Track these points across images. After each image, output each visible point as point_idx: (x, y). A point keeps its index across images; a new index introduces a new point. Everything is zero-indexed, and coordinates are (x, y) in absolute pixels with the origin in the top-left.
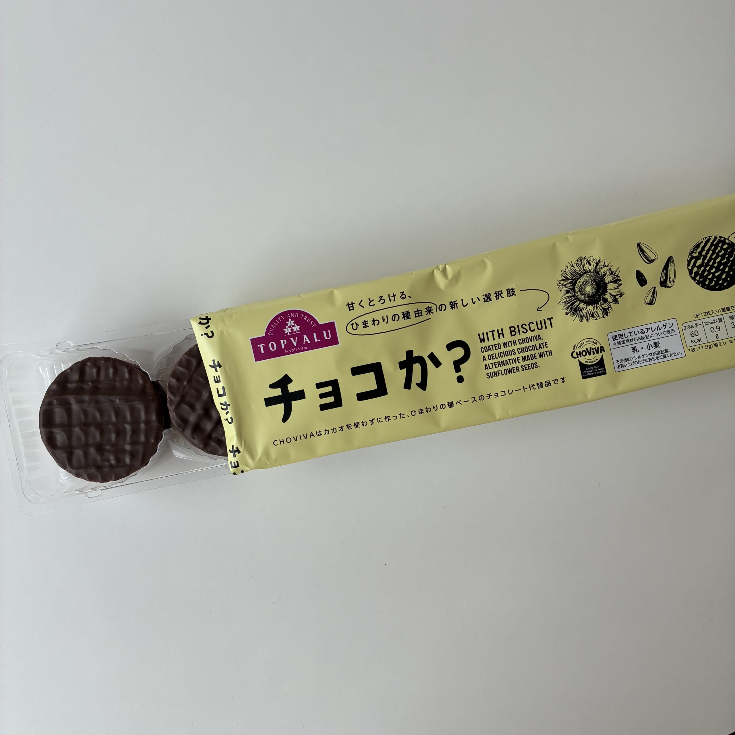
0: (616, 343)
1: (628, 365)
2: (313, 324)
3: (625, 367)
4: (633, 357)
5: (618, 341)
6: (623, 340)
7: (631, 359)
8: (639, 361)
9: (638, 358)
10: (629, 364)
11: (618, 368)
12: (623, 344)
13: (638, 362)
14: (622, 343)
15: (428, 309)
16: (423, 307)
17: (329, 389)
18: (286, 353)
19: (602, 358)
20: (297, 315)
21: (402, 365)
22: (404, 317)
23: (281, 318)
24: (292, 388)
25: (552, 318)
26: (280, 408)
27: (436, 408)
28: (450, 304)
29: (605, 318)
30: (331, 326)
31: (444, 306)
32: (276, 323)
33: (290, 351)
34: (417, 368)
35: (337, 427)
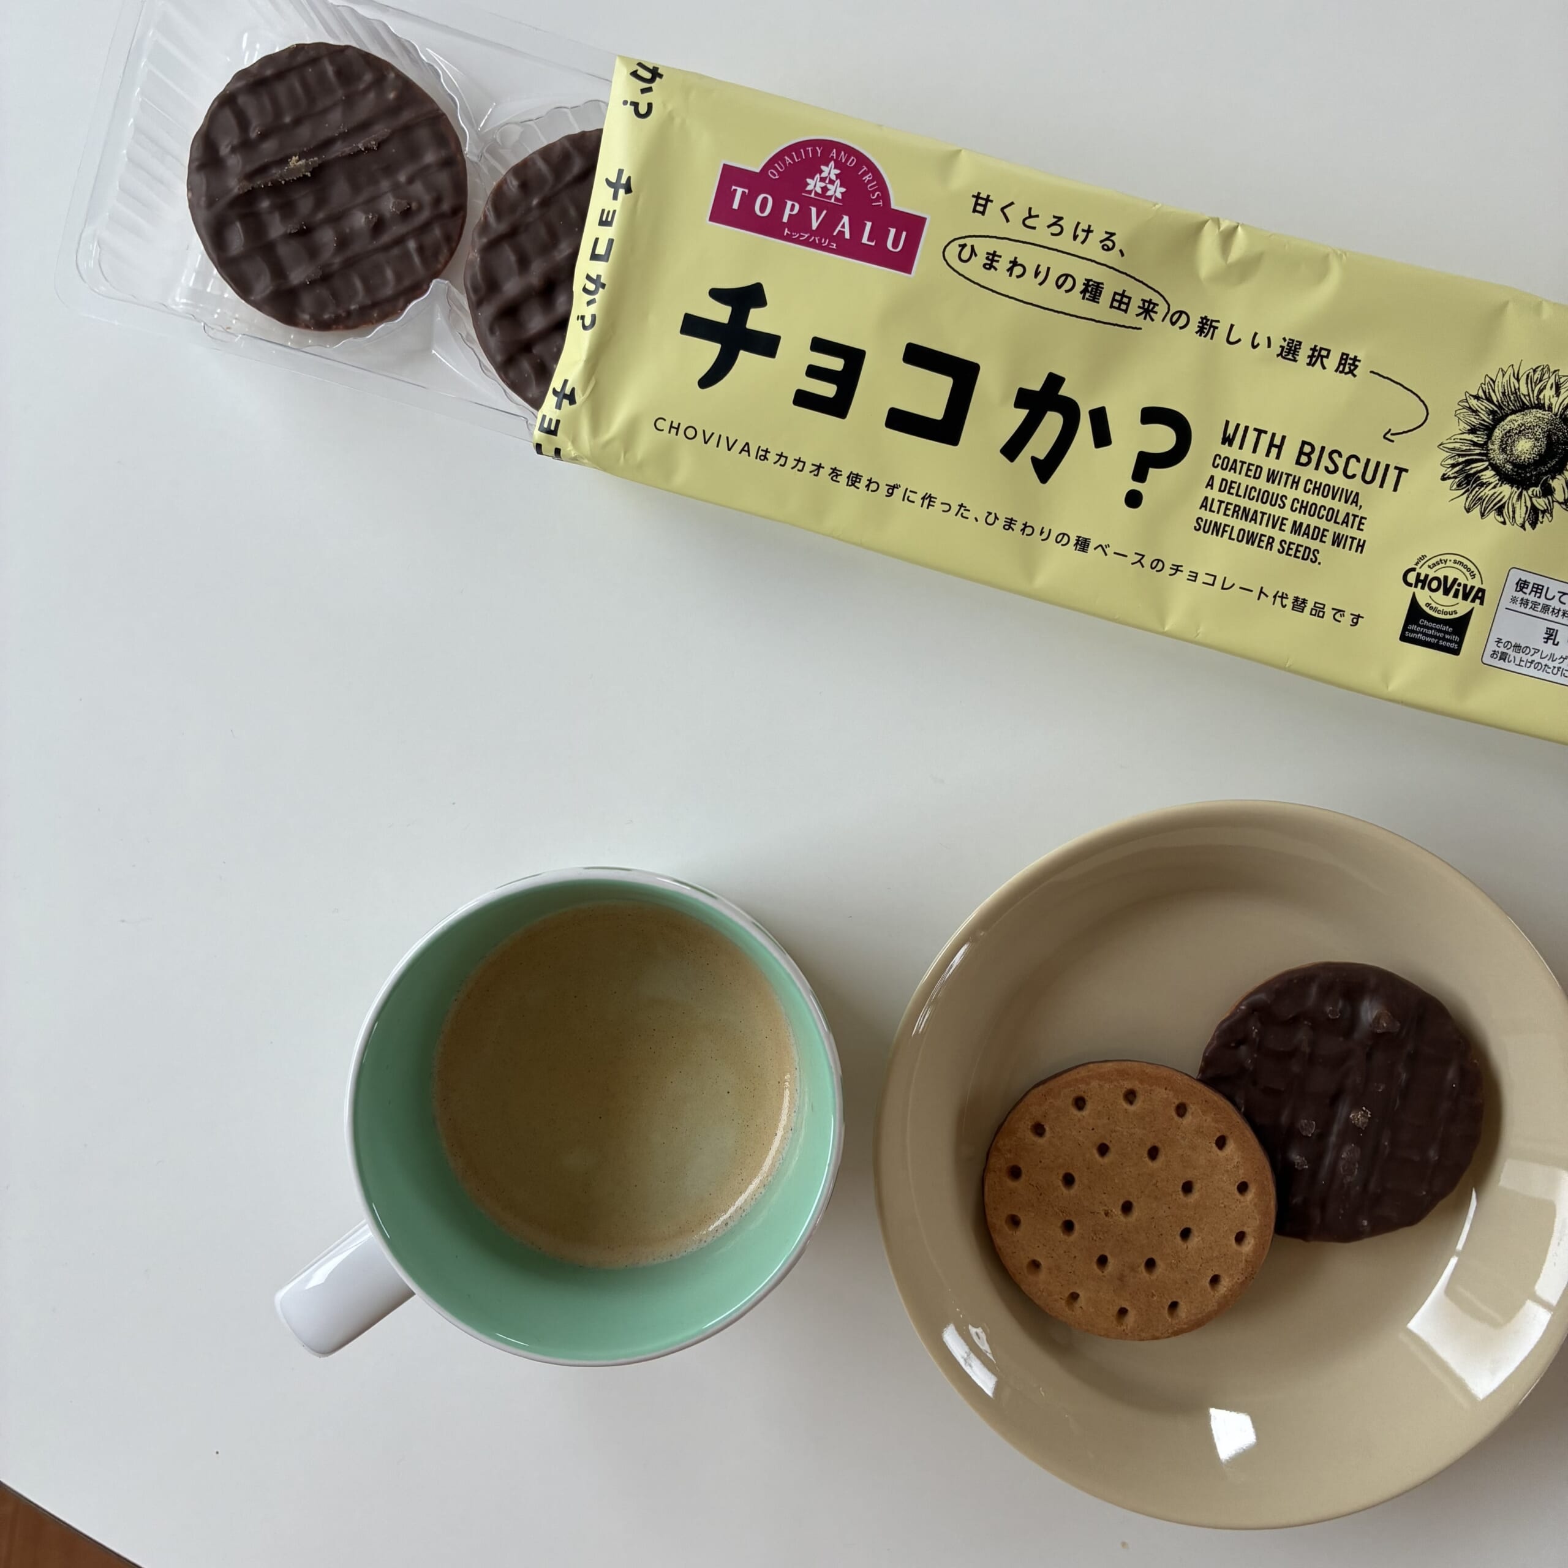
0: (1519, 600)
1: (1517, 662)
2: (877, 200)
3: (1509, 662)
4: (1539, 651)
5: (1526, 597)
6: (1538, 600)
7: (1532, 651)
8: (1546, 665)
9: (1549, 660)
10: (1521, 661)
11: (1492, 657)
12: (1533, 609)
13: (1543, 667)
14: (1531, 607)
15: (1146, 304)
16: (1138, 295)
17: (836, 364)
18: (785, 234)
19: (1467, 617)
20: (852, 162)
21: (1024, 398)
22: (1084, 292)
23: (814, 152)
24: (757, 320)
25: (1406, 471)
26: (709, 351)
27: (1045, 536)
28: (1200, 320)
29: (1525, 529)
30: (913, 225)
31: (1184, 319)
32: (799, 155)
33: (795, 235)
34: (1052, 423)
35: (810, 460)
